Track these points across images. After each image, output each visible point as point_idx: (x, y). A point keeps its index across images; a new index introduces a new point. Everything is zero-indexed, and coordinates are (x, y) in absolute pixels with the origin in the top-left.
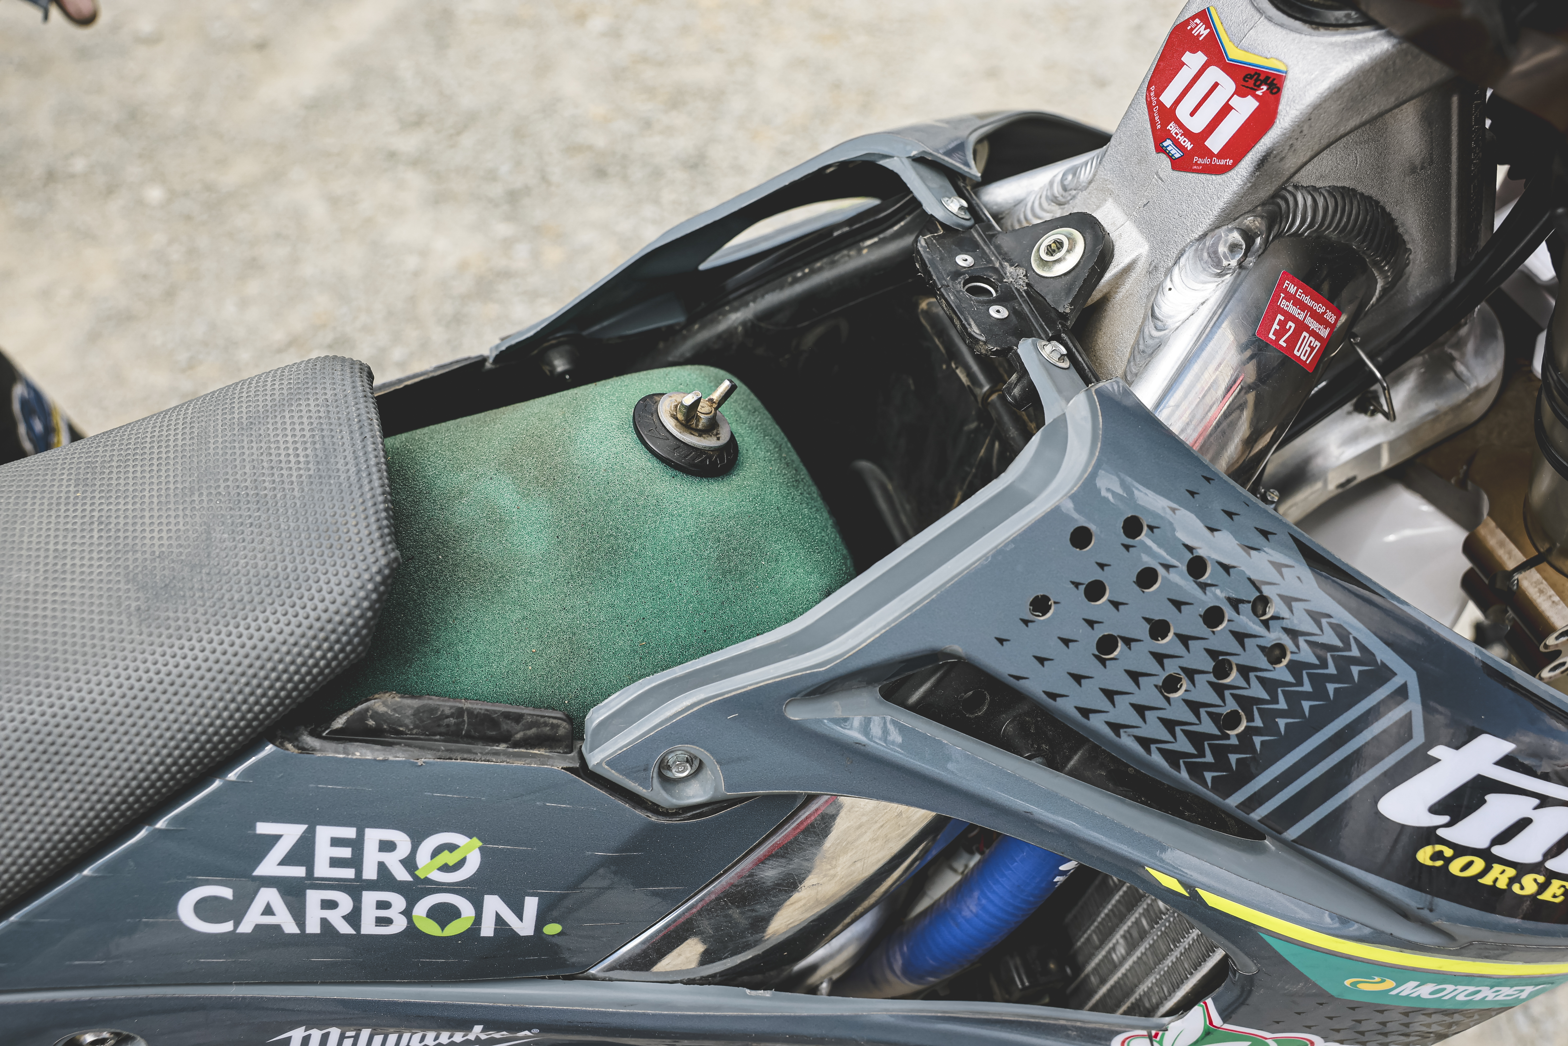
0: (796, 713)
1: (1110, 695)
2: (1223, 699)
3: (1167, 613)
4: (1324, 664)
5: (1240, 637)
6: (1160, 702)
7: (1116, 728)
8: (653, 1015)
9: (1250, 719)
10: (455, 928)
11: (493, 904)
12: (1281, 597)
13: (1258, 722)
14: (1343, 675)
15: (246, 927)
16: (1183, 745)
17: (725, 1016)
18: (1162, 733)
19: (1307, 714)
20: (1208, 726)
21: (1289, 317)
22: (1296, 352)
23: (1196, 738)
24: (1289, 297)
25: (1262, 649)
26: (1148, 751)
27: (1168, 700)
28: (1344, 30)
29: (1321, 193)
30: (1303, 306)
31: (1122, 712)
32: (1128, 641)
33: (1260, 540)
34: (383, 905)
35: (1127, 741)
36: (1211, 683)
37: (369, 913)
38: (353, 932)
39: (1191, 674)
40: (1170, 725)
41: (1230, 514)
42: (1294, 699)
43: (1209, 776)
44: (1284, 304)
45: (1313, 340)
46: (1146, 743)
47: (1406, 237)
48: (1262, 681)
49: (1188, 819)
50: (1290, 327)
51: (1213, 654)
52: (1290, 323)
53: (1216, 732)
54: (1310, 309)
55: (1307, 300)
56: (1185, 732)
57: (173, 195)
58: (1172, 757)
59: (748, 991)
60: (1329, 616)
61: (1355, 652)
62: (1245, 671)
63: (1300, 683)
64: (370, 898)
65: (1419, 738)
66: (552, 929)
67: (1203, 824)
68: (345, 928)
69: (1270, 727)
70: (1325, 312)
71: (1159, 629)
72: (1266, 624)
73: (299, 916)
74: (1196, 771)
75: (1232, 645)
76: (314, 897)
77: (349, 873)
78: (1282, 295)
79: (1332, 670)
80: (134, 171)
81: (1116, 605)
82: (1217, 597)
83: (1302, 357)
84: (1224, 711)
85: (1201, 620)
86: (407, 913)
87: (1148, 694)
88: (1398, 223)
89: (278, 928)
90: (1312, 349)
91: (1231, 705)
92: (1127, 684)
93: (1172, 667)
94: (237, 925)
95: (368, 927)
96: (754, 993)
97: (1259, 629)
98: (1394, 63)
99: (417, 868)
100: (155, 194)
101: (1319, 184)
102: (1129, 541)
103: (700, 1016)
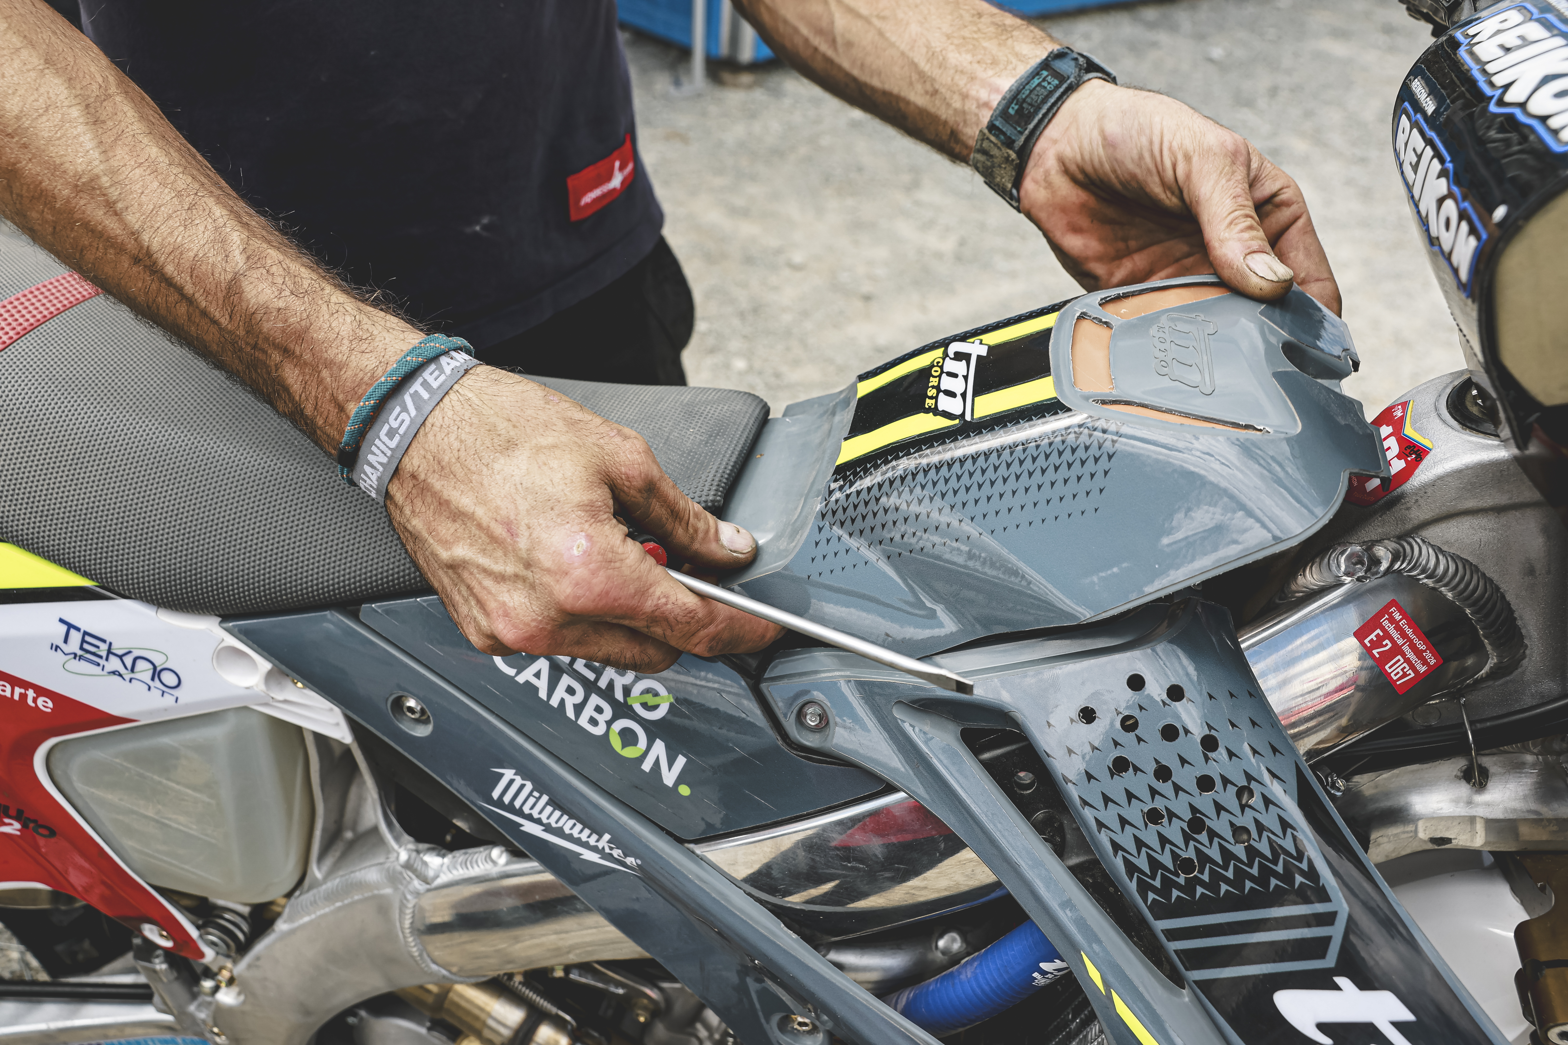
0: (898, 714)
1: (1107, 800)
2: (1187, 846)
3: (1173, 764)
4: (1275, 862)
5: (1219, 808)
6: (1140, 823)
7: (1101, 825)
8: (714, 898)
9: (1201, 872)
10: (630, 753)
11: (659, 748)
12: (1264, 796)
13: (1206, 877)
14: (1287, 876)
15: (521, 679)
16: (1142, 863)
17: (758, 930)
18: (1131, 847)
19: (1246, 891)
20: (1166, 859)
21: (1387, 636)
22: (1387, 667)
23: (1155, 864)
24: (1392, 620)
25: (1232, 824)
26: (1116, 854)
27: (1146, 825)
28: (1482, 435)
29: (1444, 555)
30: (1404, 635)
31: (1110, 816)
32: (1136, 769)
33: (1266, 751)
34: (599, 710)
35: (1104, 838)
36: (1182, 829)
37: (589, 711)
38: (574, 719)
39: (1171, 815)
40: (1140, 844)
41: (1254, 724)
42: (1241, 875)
43: (1151, 896)
44: (1386, 623)
45: (1408, 668)
46: (1116, 847)
47: (1524, 631)
48: (1223, 849)
49: (1135, 943)
50: (1387, 645)
51: (1194, 809)
52: (1387, 641)
53: (1171, 867)
54: (1410, 641)
55: (1409, 632)
56: (1149, 855)
57: (750, 369)
58: (1131, 868)
59: (783, 925)
60: (1294, 829)
61: (1304, 866)
62: (1212, 834)
63: (1251, 865)
64: (595, 700)
65: (1330, 961)
66: (684, 790)
67: (1144, 953)
68: (570, 713)
69: (1213, 885)
70: (1425, 651)
71: (1163, 773)
72: (1243, 807)
73: (552, 689)
74: (1144, 888)
75: (1211, 811)
76: (566, 680)
77: (591, 676)
78: (1387, 616)
79: (1280, 868)
80: (735, 345)
81: (1139, 740)
82: (1213, 770)
83: (1392, 675)
84: (1185, 855)
85: (1195, 781)
86: (609, 723)
87: (1134, 813)
88: (1516, 615)
89: (536, 689)
90: (1405, 675)
91: (1191, 854)
92: (1122, 799)
93: (1159, 804)
94: (518, 673)
95: (583, 722)
96: (786, 929)
97: (1237, 810)
98: (1508, 468)
99: (629, 696)
100: (740, 364)
101: (1445, 548)
102: (1168, 701)
103: (742, 920)
